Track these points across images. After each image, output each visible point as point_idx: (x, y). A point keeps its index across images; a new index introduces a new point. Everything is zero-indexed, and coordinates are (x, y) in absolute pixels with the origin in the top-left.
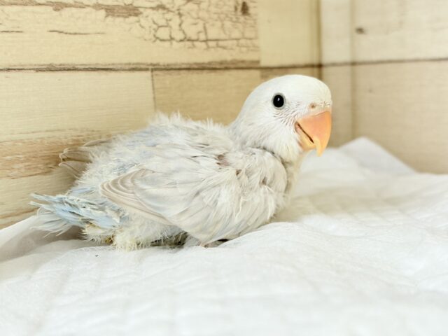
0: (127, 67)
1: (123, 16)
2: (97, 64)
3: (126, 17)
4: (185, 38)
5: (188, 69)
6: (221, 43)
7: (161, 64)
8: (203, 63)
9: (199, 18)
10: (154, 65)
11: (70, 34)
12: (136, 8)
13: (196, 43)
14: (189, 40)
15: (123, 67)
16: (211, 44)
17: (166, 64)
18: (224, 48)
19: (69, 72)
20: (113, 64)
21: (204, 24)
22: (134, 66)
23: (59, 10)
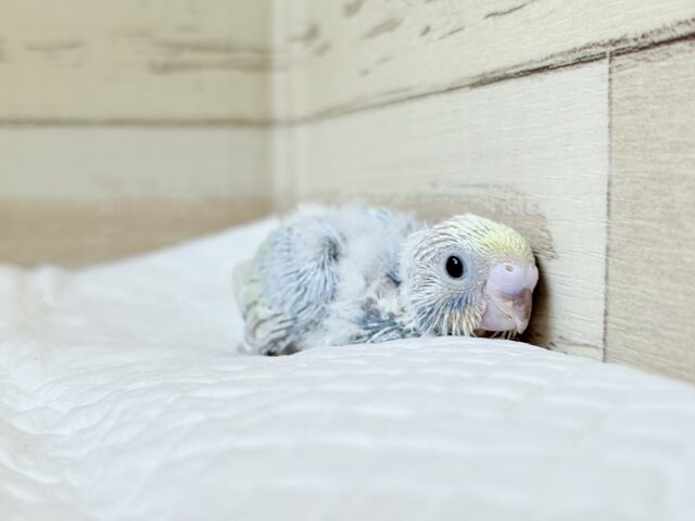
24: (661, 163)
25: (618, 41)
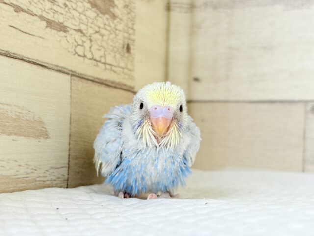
0: (56, 68)
1: (57, 30)
2: (37, 60)
3: (59, 31)
4: (93, 58)
5: (93, 81)
6: (113, 68)
7: (77, 72)
8: (102, 79)
9: (101, 46)
10: (73, 72)
11: (23, 32)
12: (65, 27)
13: (99, 64)
14: (95, 60)
15: (53, 67)
16: (108, 67)
17: (80, 73)
18: (115, 72)
19: (19, 60)
20: (47, 64)
21: (105, 51)
22: (60, 69)
23: (17, 12)
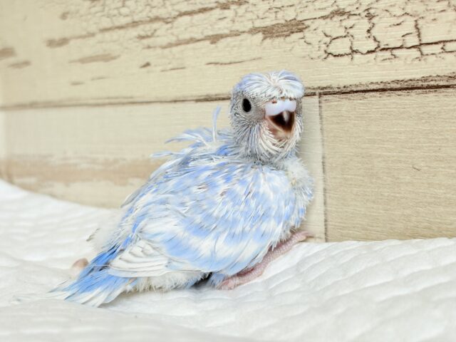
1: (283, 35)
4: (379, 47)
10: (323, 88)
12: (301, 22)
16: (426, 49)
17: (342, 85)
23: (215, 42)
24: (363, 149)
25: (325, 88)
